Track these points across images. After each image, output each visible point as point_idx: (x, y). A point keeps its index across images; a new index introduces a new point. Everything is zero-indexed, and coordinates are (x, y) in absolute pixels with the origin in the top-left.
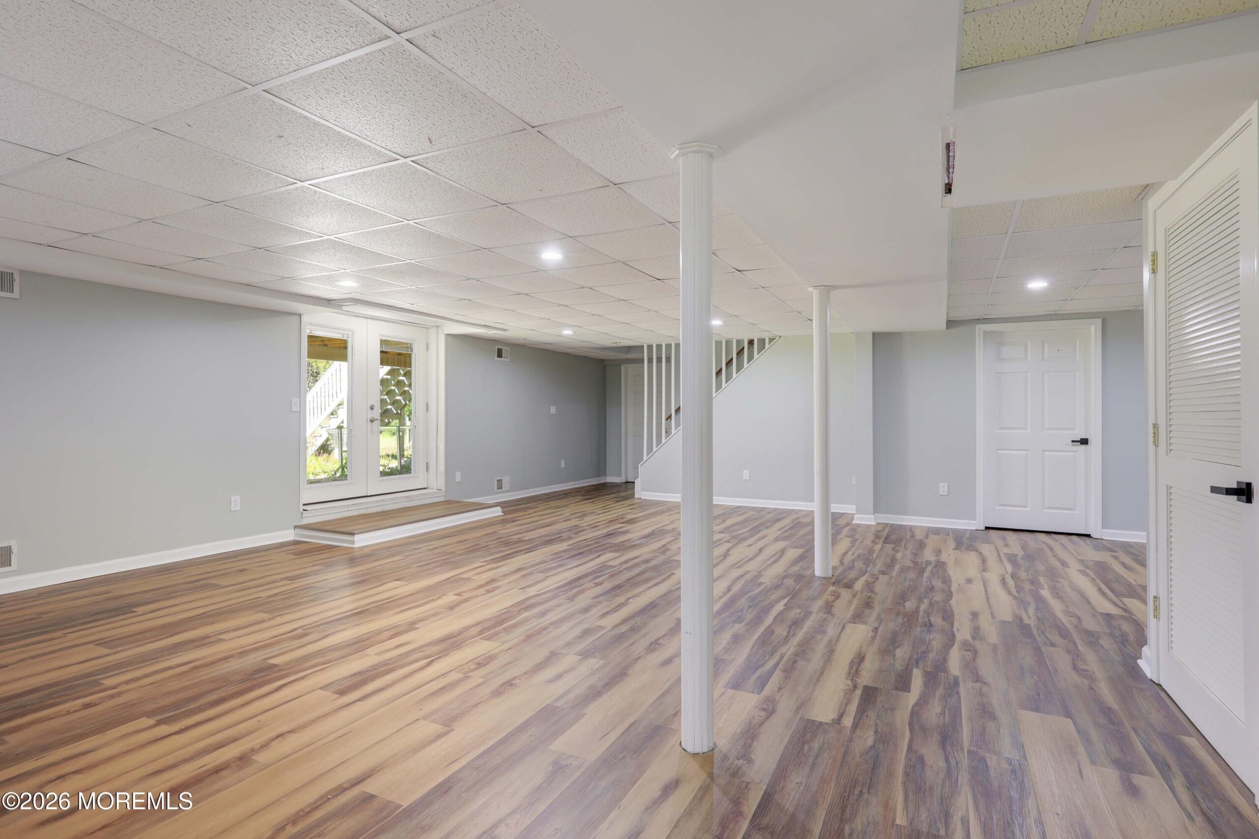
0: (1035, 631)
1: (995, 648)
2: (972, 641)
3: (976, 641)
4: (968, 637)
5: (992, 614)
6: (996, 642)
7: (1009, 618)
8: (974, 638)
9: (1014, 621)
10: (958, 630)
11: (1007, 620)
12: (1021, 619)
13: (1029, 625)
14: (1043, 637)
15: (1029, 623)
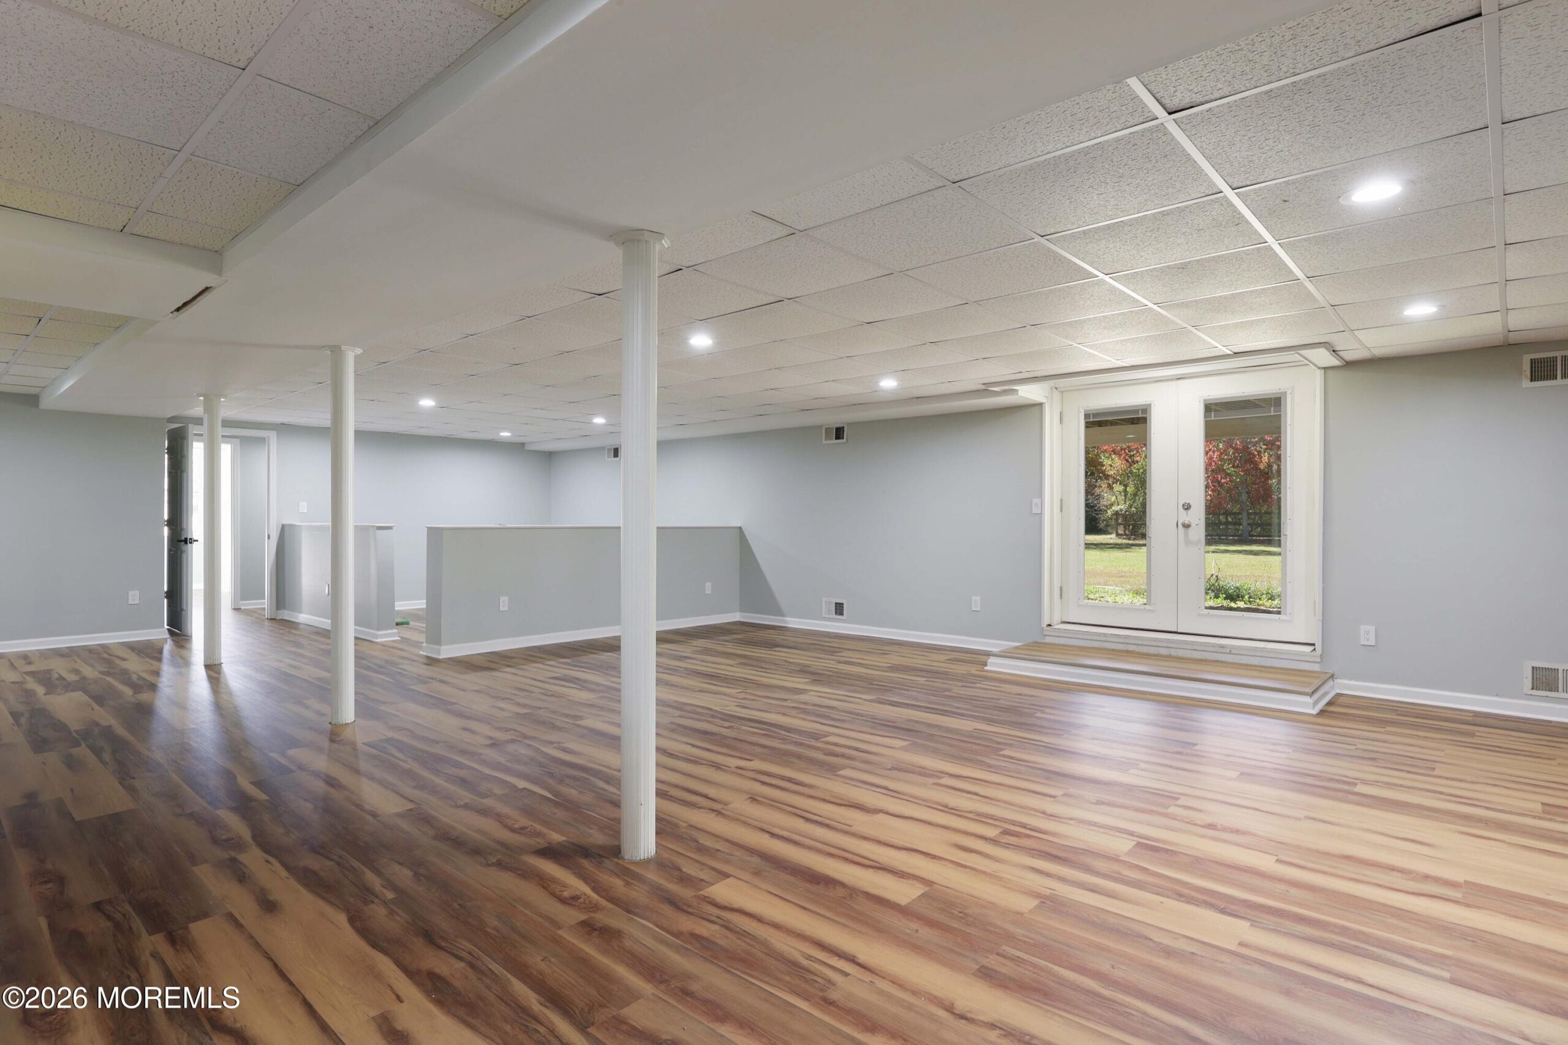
0: (137, 924)
1: (194, 859)
2: (233, 854)
3: (228, 857)
4: (243, 858)
5: (238, 925)
6: (195, 869)
7: (199, 930)
8: (234, 860)
9: (186, 928)
10: (267, 861)
11: (199, 923)
12: (172, 940)
13: (151, 933)
14: (118, 916)
15: (152, 938)
